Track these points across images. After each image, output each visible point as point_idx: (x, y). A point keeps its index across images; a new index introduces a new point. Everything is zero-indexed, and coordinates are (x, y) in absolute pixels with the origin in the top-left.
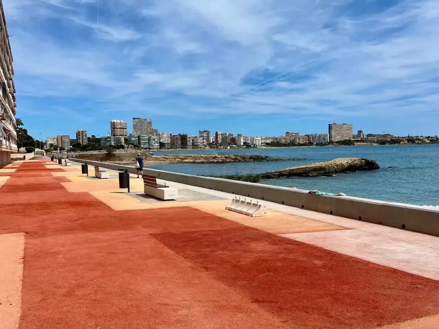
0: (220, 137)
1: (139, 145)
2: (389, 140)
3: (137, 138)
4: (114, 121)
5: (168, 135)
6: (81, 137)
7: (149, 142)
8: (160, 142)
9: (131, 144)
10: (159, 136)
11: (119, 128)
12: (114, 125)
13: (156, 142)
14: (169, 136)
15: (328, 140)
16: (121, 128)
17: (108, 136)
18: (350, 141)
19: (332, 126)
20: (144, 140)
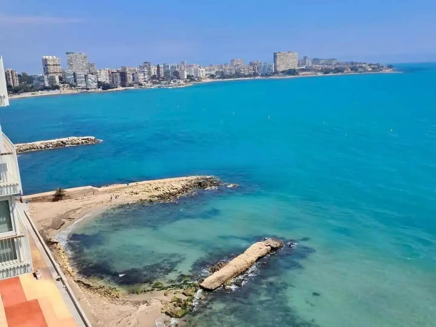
0: (162, 70)
1: (75, 84)
2: (333, 68)
3: (73, 76)
4: (46, 57)
5: (106, 73)
6: (11, 77)
7: (86, 81)
8: (98, 81)
9: (66, 83)
10: (96, 74)
11: (52, 65)
12: (46, 62)
13: (94, 81)
14: (108, 73)
15: (273, 70)
16: (54, 65)
17: (41, 75)
18: (294, 70)
19: (277, 54)
20: (81, 78)
